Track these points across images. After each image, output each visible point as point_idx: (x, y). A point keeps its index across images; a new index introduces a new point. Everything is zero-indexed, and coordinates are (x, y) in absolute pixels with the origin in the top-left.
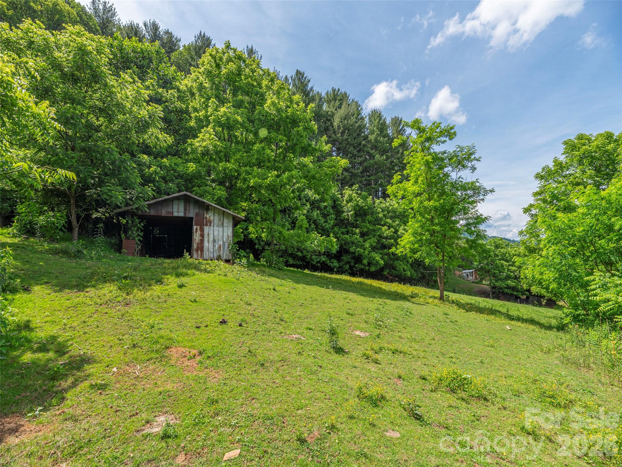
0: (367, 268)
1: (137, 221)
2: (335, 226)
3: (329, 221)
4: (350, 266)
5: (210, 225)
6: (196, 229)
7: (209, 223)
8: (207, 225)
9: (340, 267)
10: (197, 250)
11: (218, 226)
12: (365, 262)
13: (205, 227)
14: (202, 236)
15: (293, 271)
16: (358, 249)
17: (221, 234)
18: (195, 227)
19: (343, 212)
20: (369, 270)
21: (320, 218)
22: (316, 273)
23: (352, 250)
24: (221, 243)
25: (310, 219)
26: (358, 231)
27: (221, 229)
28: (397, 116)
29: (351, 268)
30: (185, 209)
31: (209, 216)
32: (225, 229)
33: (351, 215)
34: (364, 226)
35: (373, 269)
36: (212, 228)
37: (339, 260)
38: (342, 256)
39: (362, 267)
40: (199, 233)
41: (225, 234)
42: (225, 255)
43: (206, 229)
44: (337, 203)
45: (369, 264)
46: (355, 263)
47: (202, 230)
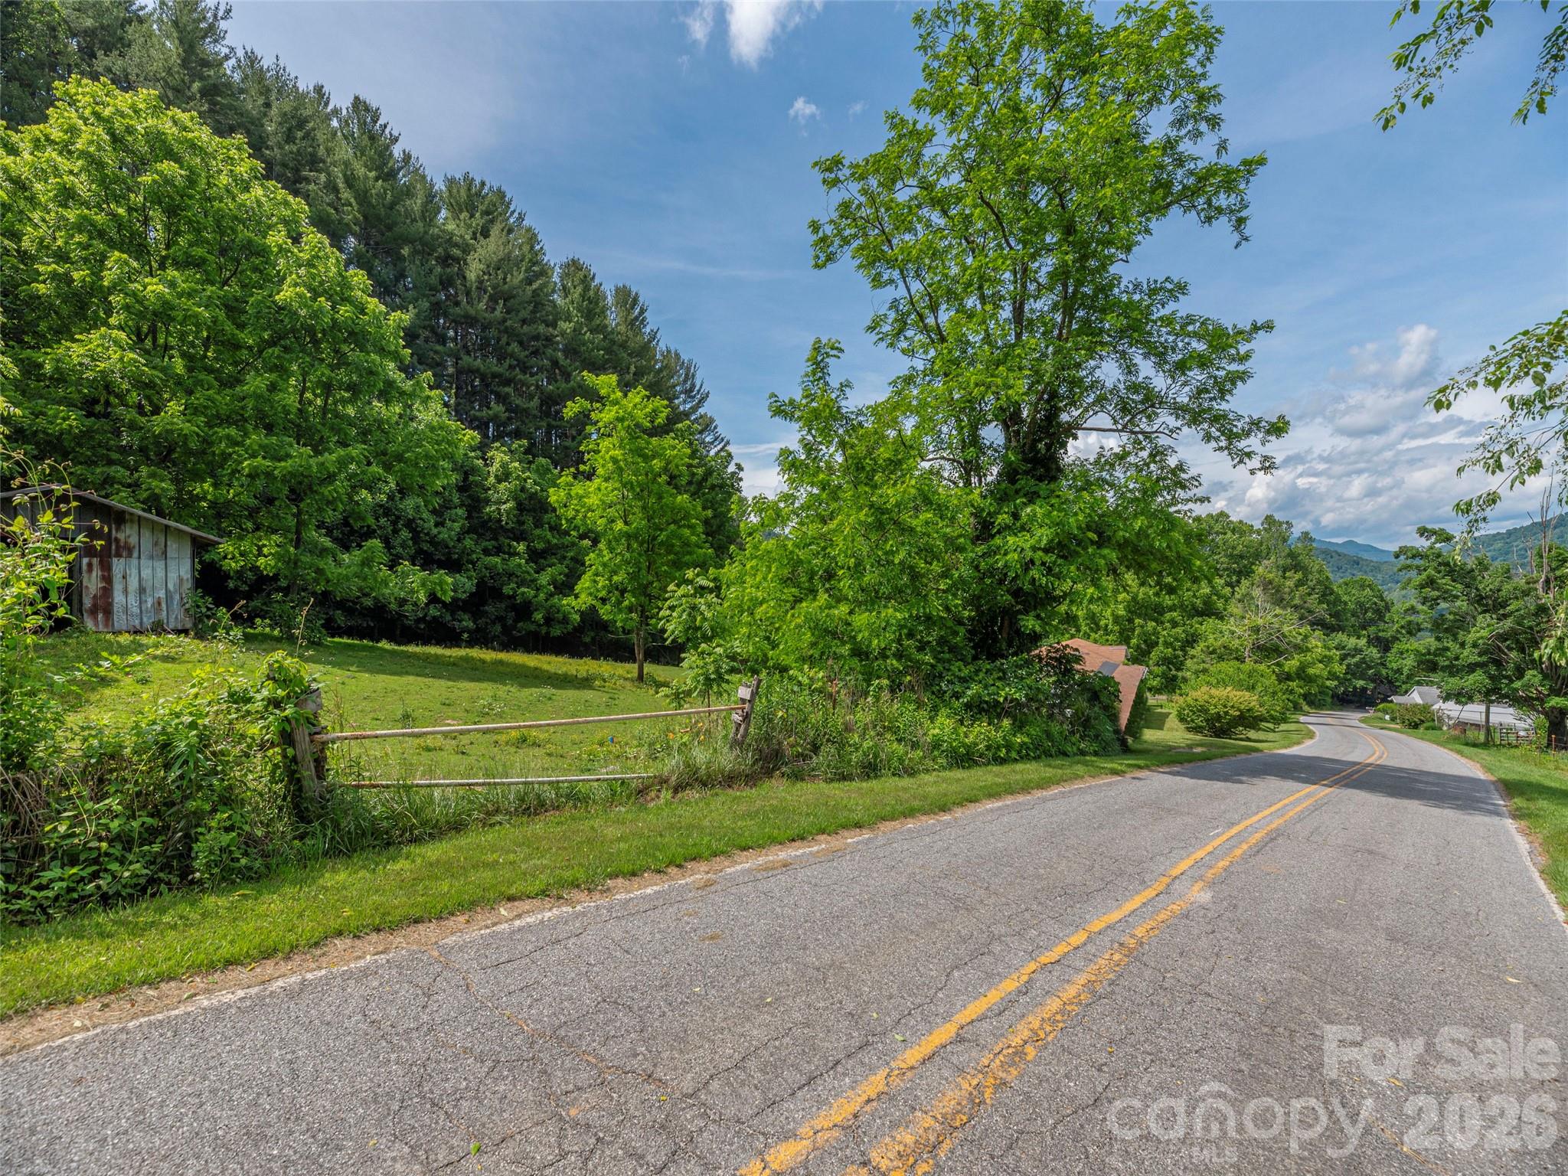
0: (544, 630)
2: (468, 532)
3: (448, 523)
4: (504, 626)
5: (130, 555)
6: (90, 565)
7: (125, 550)
8: (119, 555)
9: (478, 630)
10: (93, 612)
11: (152, 557)
12: (538, 616)
13: (115, 560)
14: (108, 579)
15: (349, 645)
16: (523, 589)
17: (160, 573)
18: (86, 560)
19: (487, 501)
20: (548, 633)
21: (424, 516)
22: (412, 649)
23: (507, 590)
24: (162, 594)
25: (398, 518)
26: (521, 547)
27: (160, 565)
28: (628, 285)
29: (506, 630)
31: (128, 534)
32: (172, 564)
33: (508, 512)
34: (539, 537)
35: (556, 631)
36: (134, 562)
37: (476, 615)
38: (484, 604)
39: (533, 627)
40: (96, 573)
41: (173, 576)
42: (172, 620)
43: (118, 565)
44: (471, 478)
45: (549, 620)
46: (516, 621)
47: (106, 567)
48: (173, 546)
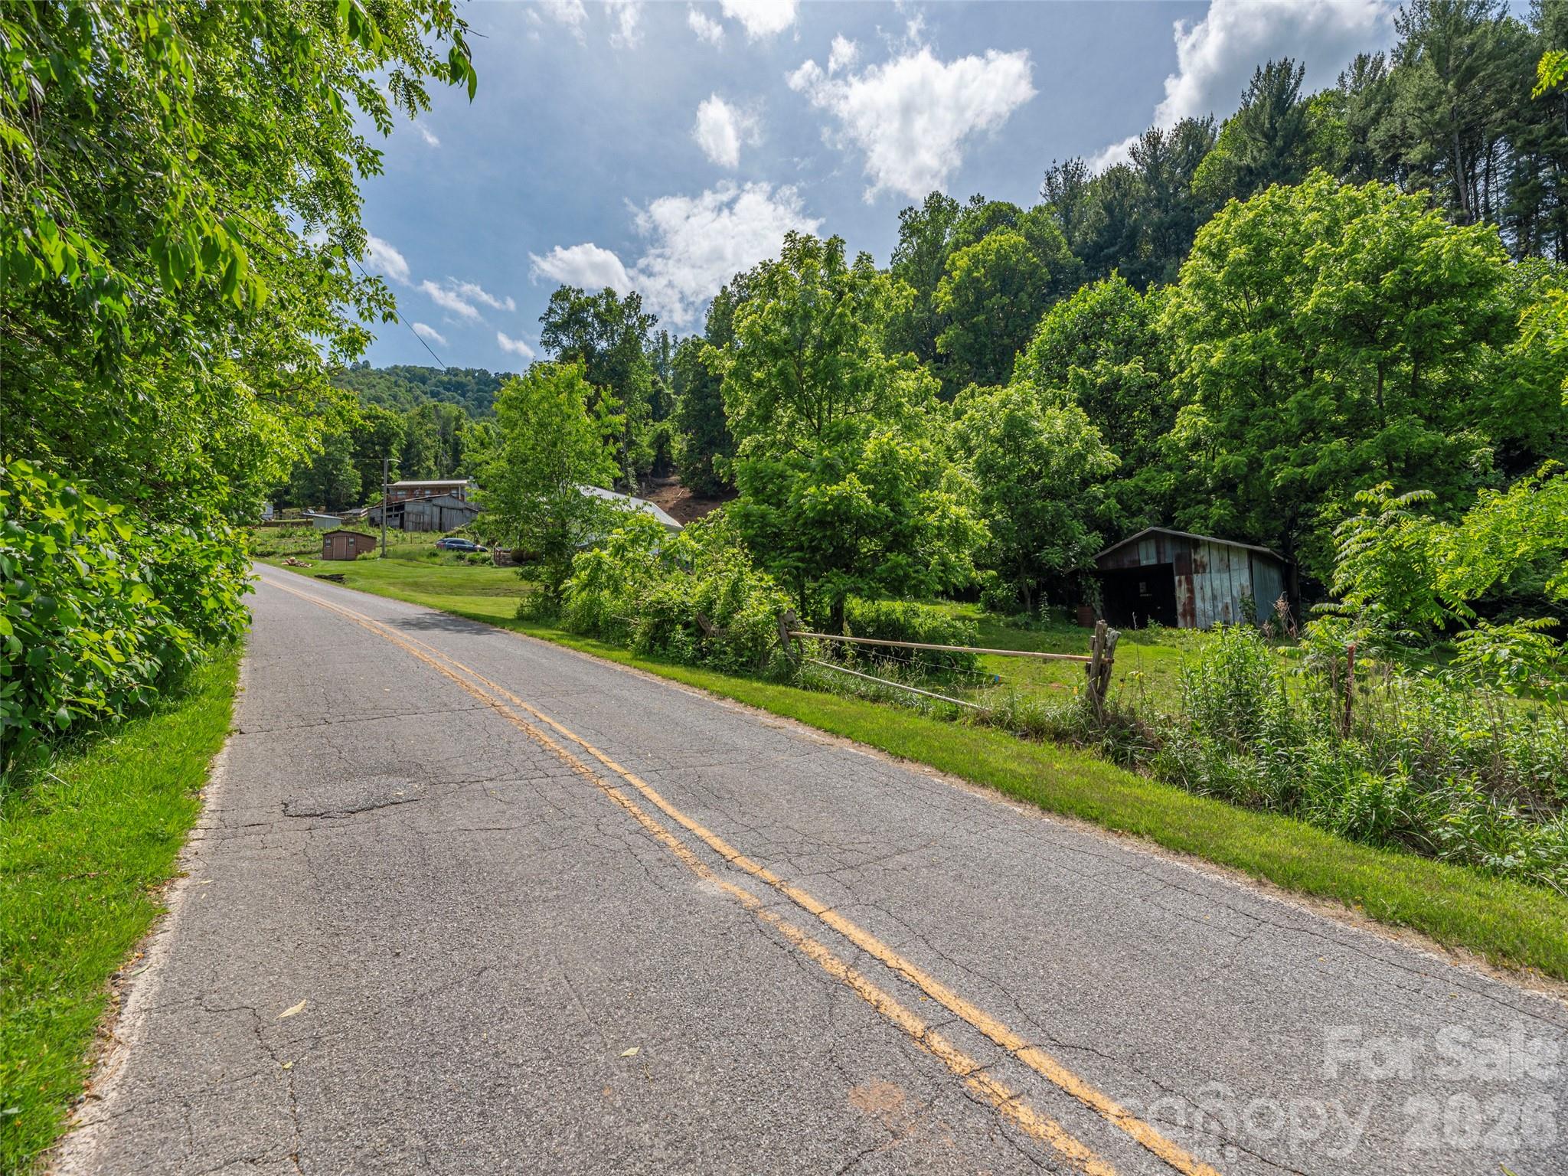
1: (1092, 580)
5: (1204, 571)
6: (1180, 581)
7: (1202, 568)
8: (1197, 572)
10: (1184, 616)
11: (1219, 571)
13: (1195, 575)
14: (1191, 591)
17: (1227, 584)
18: (1177, 578)
24: (1228, 600)
27: (1226, 576)
30: (1158, 553)
31: (1202, 556)
32: (1235, 575)
36: (1208, 575)
40: (1184, 586)
41: (1236, 584)
43: (1197, 579)
47: (1190, 582)
48: (1234, 559)
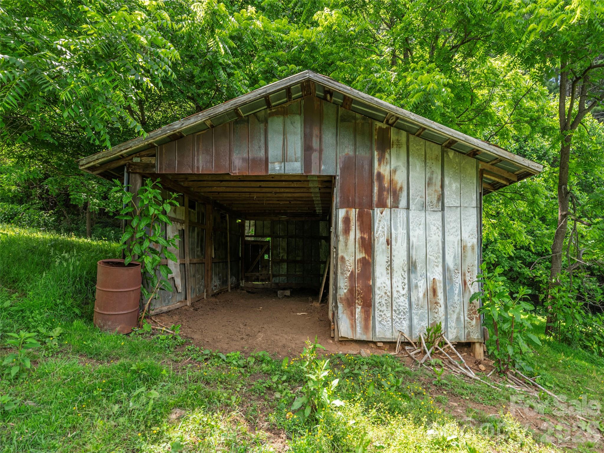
5: (396, 205)
6: (347, 220)
7: (391, 196)
8: (382, 204)
10: (350, 303)
11: (424, 207)
13: (377, 211)
14: (368, 245)
17: (435, 237)
18: (342, 213)
24: (437, 274)
27: (435, 219)
30: (308, 149)
31: (394, 166)
32: (451, 216)
36: (401, 214)
40: (355, 234)
41: (452, 239)
42: (452, 323)
43: (381, 219)
47: (367, 225)
48: (450, 186)
